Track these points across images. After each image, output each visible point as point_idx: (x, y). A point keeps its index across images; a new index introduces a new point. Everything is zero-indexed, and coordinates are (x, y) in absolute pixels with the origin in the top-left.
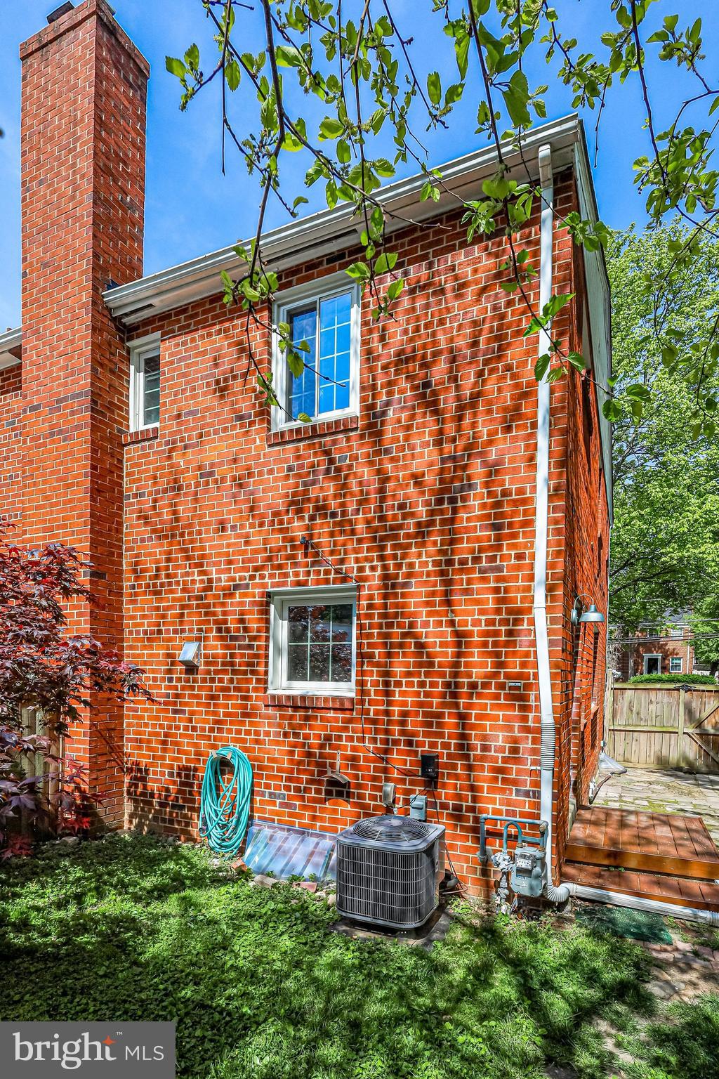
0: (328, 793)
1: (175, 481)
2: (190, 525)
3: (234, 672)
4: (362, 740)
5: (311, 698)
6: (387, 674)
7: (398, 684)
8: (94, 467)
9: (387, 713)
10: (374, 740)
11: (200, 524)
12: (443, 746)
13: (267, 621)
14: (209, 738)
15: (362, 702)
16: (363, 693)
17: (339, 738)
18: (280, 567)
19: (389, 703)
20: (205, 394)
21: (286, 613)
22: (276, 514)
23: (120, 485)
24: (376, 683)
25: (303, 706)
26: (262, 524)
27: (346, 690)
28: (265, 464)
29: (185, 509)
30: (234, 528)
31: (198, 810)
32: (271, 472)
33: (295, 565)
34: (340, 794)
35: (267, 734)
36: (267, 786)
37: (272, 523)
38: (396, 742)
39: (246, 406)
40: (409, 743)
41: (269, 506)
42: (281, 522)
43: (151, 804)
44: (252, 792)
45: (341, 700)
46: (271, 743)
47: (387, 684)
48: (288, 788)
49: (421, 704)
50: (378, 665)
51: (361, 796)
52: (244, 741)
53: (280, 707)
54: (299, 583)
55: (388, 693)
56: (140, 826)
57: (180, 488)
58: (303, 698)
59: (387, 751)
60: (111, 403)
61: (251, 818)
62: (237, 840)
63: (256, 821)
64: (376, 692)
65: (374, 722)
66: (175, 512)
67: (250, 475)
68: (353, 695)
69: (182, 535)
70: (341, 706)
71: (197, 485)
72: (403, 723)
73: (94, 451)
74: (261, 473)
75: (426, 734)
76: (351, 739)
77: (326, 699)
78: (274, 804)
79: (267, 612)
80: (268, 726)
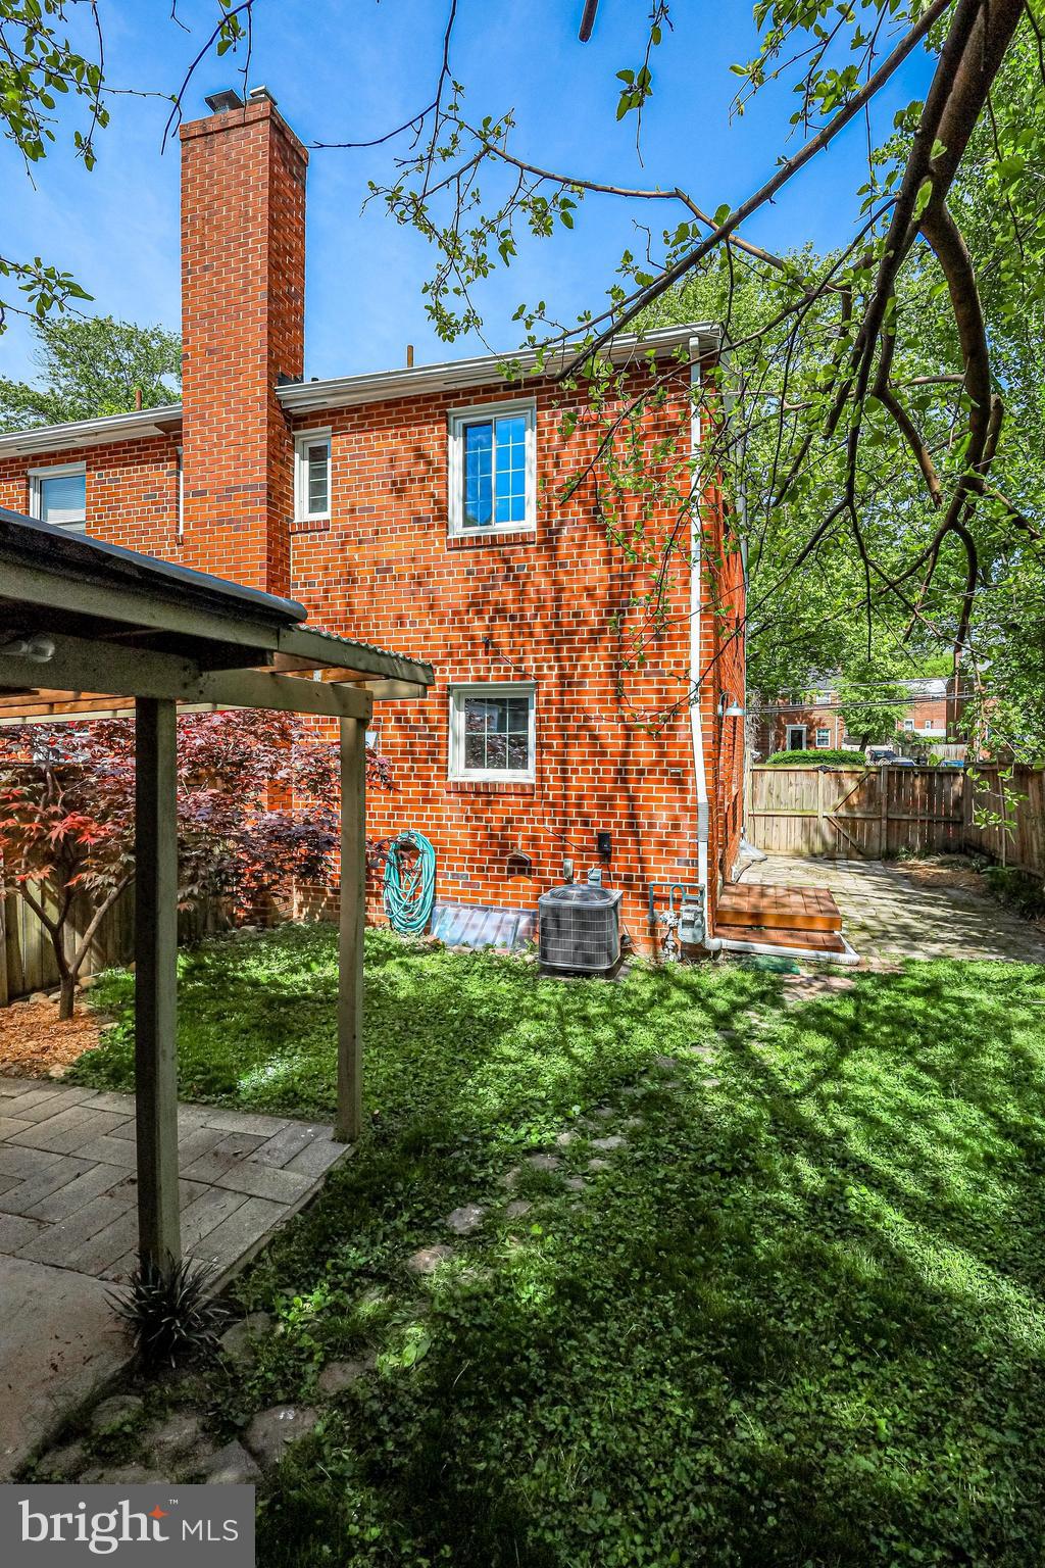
0: (511, 871)
1: (349, 573)
2: (366, 618)
3: (414, 760)
4: (542, 821)
5: (494, 784)
6: (564, 762)
7: (575, 771)
8: (269, 559)
9: (565, 797)
10: (553, 822)
11: (377, 618)
12: (615, 826)
13: (448, 712)
14: (389, 824)
15: (542, 787)
16: (542, 779)
17: (520, 820)
18: (460, 663)
19: (567, 788)
20: (381, 493)
21: (463, 704)
22: (455, 613)
23: (288, 573)
24: (554, 771)
25: (486, 793)
26: (441, 622)
27: (527, 776)
28: (442, 566)
29: (360, 600)
30: (413, 623)
31: (378, 895)
32: (451, 573)
33: (476, 661)
34: (521, 871)
35: (449, 818)
36: (450, 868)
37: (452, 621)
38: (573, 823)
39: (425, 508)
40: (586, 823)
41: (449, 606)
42: (461, 621)
43: (323, 892)
44: (435, 873)
45: (523, 786)
46: (454, 827)
47: (564, 771)
48: (471, 869)
49: (595, 789)
50: (556, 754)
51: (541, 872)
52: (425, 826)
53: (463, 793)
54: (479, 678)
55: (565, 780)
56: (311, 914)
57: (354, 581)
58: (486, 785)
59: (564, 831)
60: (282, 493)
61: (434, 898)
62: (422, 920)
63: (439, 901)
64: (555, 779)
65: (553, 805)
66: (349, 604)
67: (430, 575)
68: (533, 781)
69: (358, 627)
70: (522, 791)
71: (374, 579)
72: (579, 806)
73: (269, 543)
74: (440, 574)
75: (600, 815)
76: (532, 821)
77: (508, 786)
78: (457, 884)
79: (447, 704)
80: (451, 811)
